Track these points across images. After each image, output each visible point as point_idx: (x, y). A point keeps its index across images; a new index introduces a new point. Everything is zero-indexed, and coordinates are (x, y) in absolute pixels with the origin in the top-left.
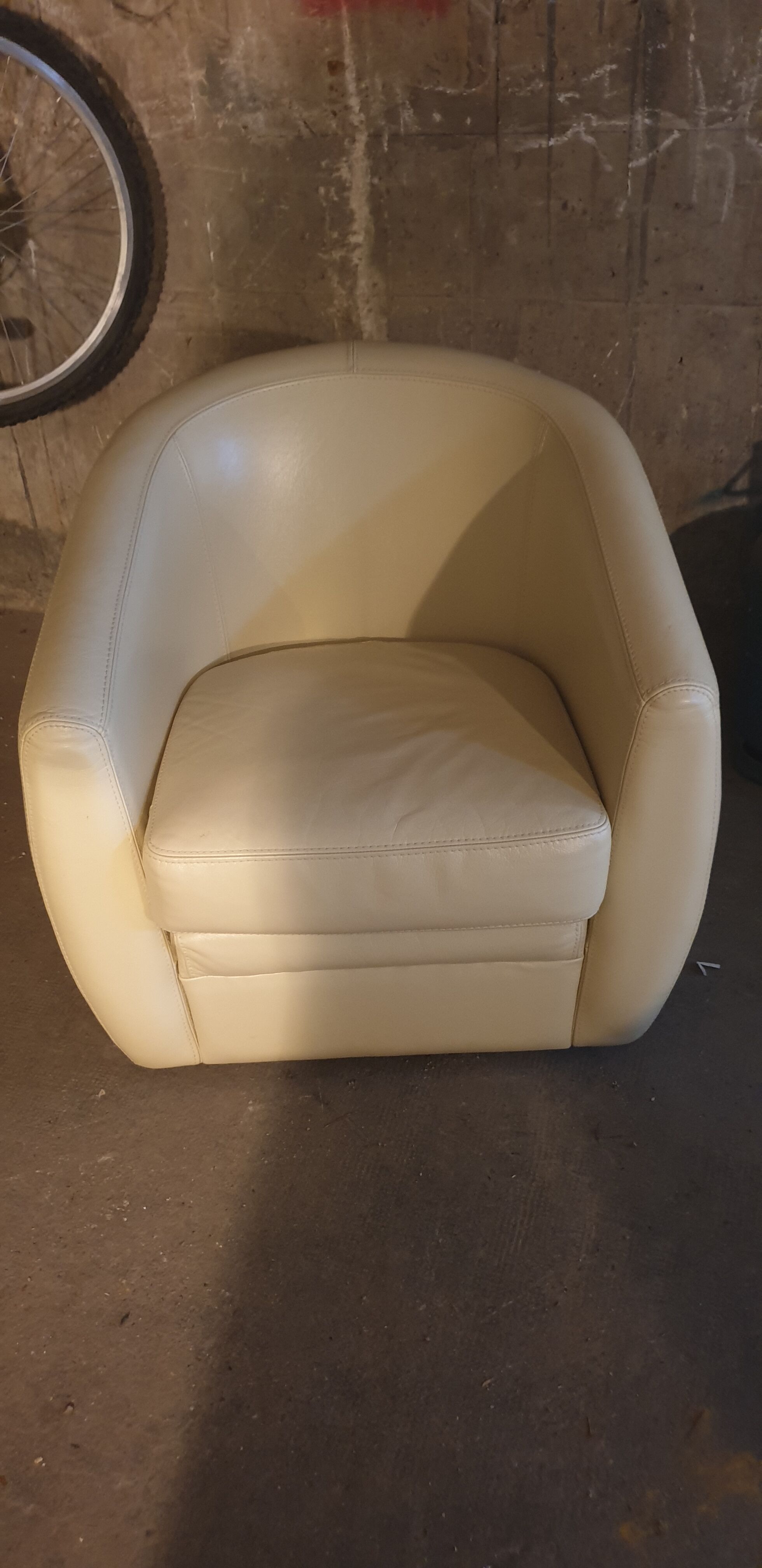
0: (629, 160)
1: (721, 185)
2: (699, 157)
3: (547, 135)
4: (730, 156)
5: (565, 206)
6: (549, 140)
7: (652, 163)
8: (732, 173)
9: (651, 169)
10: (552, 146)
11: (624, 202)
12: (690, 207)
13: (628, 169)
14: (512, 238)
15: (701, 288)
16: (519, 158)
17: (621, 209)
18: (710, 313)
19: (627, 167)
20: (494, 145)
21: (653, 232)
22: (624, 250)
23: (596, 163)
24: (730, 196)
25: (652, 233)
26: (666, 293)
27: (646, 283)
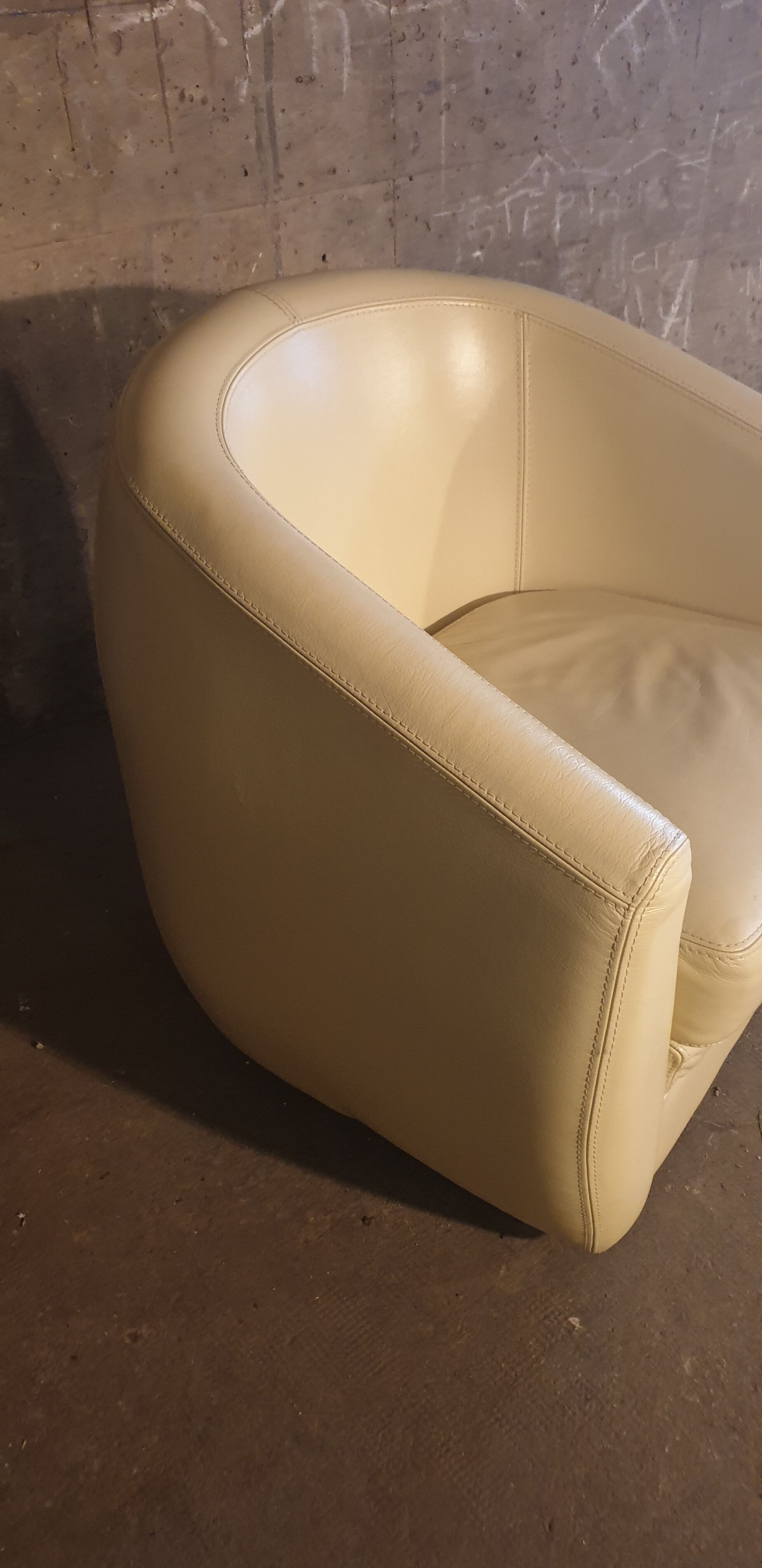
0: (244, 29)
1: (338, 50)
2: (313, 18)
3: (148, 4)
4: (342, 14)
5: (182, 96)
6: (152, 11)
7: (268, 31)
8: (346, 34)
9: (268, 39)
10: (157, 18)
11: (246, 83)
12: (312, 79)
13: (244, 41)
14: (128, 148)
15: (334, 171)
16: (118, 39)
17: (244, 92)
18: (346, 198)
19: (243, 38)
20: (86, 26)
21: (280, 114)
22: (252, 141)
23: (209, 36)
24: (348, 60)
25: (279, 116)
26: (301, 184)
27: (281, 176)
